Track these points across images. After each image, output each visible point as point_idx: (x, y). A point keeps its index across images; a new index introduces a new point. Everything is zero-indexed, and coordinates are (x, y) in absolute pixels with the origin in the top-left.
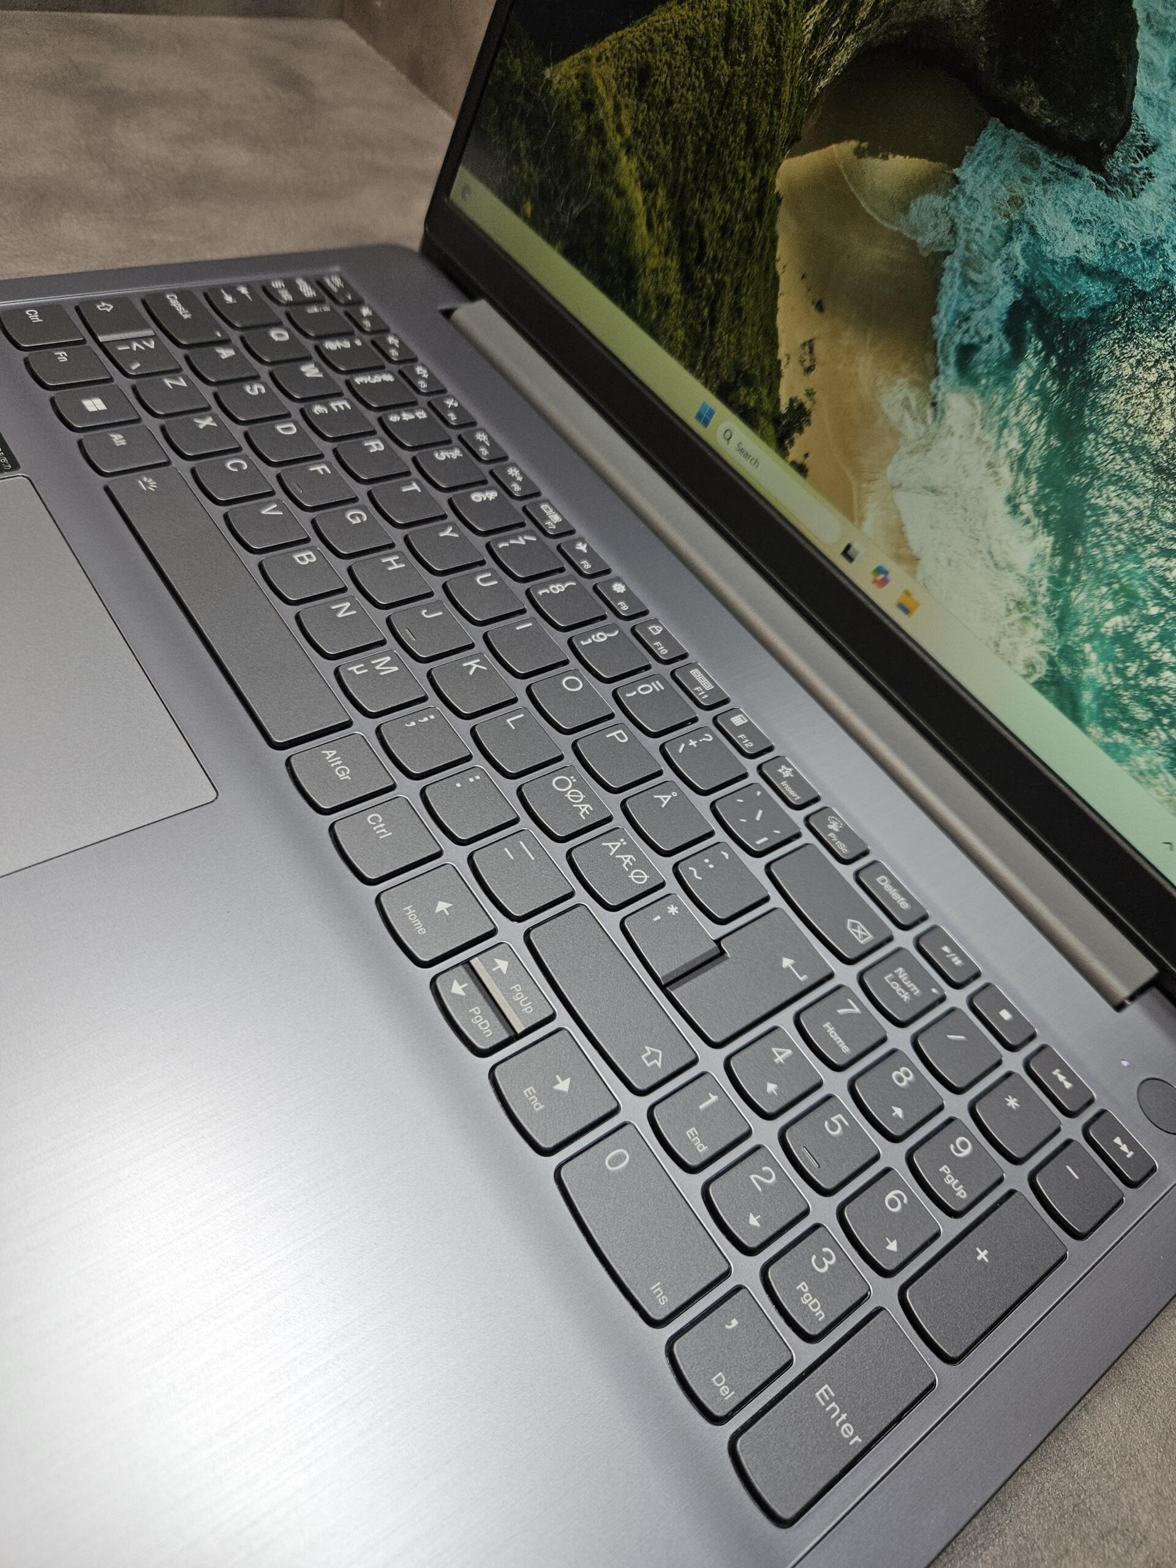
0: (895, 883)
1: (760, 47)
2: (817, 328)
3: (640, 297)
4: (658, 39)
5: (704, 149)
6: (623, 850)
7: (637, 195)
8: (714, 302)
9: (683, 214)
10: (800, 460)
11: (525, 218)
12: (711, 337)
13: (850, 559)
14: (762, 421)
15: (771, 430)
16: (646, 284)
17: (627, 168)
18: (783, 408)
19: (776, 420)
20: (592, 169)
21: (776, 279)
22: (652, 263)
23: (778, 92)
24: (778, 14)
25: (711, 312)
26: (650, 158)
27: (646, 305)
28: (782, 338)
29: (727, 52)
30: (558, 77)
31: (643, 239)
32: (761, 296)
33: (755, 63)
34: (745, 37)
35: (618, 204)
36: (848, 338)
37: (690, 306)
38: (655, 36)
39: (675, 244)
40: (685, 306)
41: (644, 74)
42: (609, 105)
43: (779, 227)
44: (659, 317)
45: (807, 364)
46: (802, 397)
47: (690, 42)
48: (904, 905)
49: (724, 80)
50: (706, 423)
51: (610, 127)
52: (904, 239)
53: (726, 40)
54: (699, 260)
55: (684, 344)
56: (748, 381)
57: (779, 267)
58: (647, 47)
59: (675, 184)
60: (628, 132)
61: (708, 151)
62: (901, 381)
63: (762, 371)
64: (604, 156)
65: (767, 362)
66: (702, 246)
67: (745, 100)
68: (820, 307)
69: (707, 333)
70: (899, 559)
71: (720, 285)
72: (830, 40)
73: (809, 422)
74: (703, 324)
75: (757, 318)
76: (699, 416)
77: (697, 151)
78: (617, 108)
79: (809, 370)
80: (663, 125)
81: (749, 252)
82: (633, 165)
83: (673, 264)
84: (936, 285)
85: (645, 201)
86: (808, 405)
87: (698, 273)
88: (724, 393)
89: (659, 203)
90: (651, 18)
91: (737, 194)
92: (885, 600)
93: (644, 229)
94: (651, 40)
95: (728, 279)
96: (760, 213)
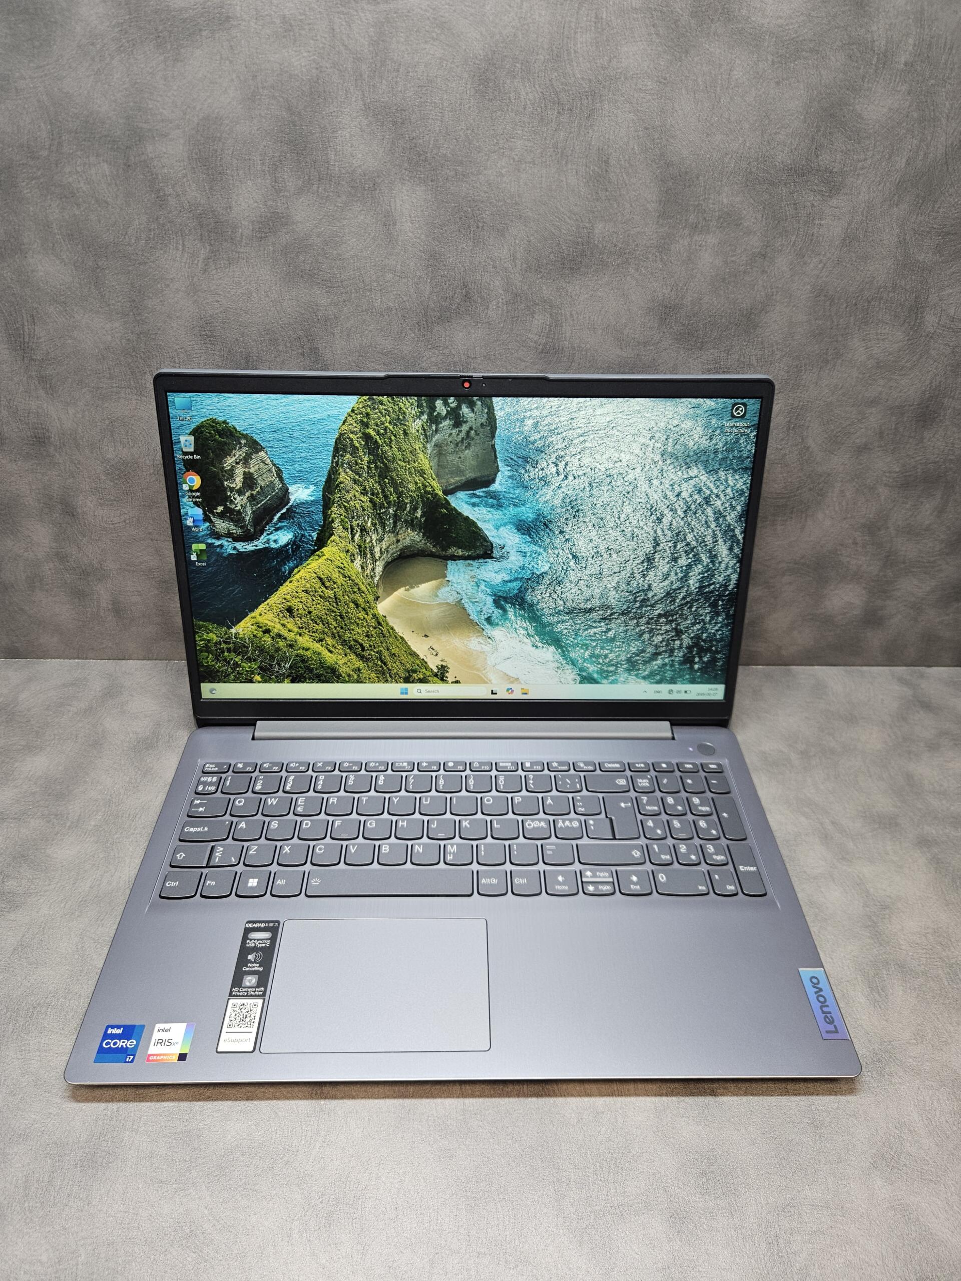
0: (609, 763)
1: (340, 580)
2: (431, 642)
3: (343, 675)
4: (288, 597)
5: (339, 618)
6: (564, 823)
7: (317, 646)
8: (381, 658)
9: (345, 641)
10: (454, 680)
11: (259, 682)
12: (388, 668)
13: (496, 694)
14: (429, 678)
15: (435, 679)
16: (343, 670)
17: (305, 641)
18: (436, 670)
19: (436, 675)
20: (285, 649)
21: (402, 638)
22: (341, 662)
23: (359, 589)
24: (341, 568)
25: (382, 661)
26: (314, 632)
27: (349, 675)
28: (418, 652)
29: (326, 588)
30: (241, 630)
31: (330, 658)
32: (400, 646)
33: (342, 585)
34: (330, 579)
35: (308, 653)
36: (444, 638)
37: (370, 664)
38: (286, 596)
39: (348, 651)
40: (368, 667)
41: (290, 610)
42: (278, 626)
43: (391, 624)
44: (358, 676)
45: (435, 654)
46: (440, 663)
47: (306, 592)
48: (618, 766)
49: (333, 595)
50: (406, 693)
51: (284, 632)
52: (443, 604)
53: (323, 584)
54: (363, 649)
55: (377, 677)
56: (415, 671)
57: (400, 634)
58: (284, 601)
59: (333, 634)
60: (296, 630)
61: (341, 618)
62: (473, 639)
63: (418, 665)
64: (288, 642)
65: (418, 662)
66: (361, 645)
67: (346, 597)
68: (426, 636)
69: (385, 668)
70: (512, 682)
71: (379, 652)
72: (370, 567)
73: (449, 668)
74: (381, 667)
75: (403, 653)
76: (402, 693)
77: (336, 620)
78: (283, 625)
79: (437, 655)
80: (312, 620)
81: (384, 637)
82: (307, 637)
83: (353, 657)
84: (464, 609)
85: (322, 646)
86: (444, 664)
87: (366, 654)
88: (407, 680)
89: (329, 643)
90: (278, 592)
91: (365, 624)
92: (517, 695)
93: (329, 654)
94: (285, 599)
95: (382, 649)
96: (379, 624)
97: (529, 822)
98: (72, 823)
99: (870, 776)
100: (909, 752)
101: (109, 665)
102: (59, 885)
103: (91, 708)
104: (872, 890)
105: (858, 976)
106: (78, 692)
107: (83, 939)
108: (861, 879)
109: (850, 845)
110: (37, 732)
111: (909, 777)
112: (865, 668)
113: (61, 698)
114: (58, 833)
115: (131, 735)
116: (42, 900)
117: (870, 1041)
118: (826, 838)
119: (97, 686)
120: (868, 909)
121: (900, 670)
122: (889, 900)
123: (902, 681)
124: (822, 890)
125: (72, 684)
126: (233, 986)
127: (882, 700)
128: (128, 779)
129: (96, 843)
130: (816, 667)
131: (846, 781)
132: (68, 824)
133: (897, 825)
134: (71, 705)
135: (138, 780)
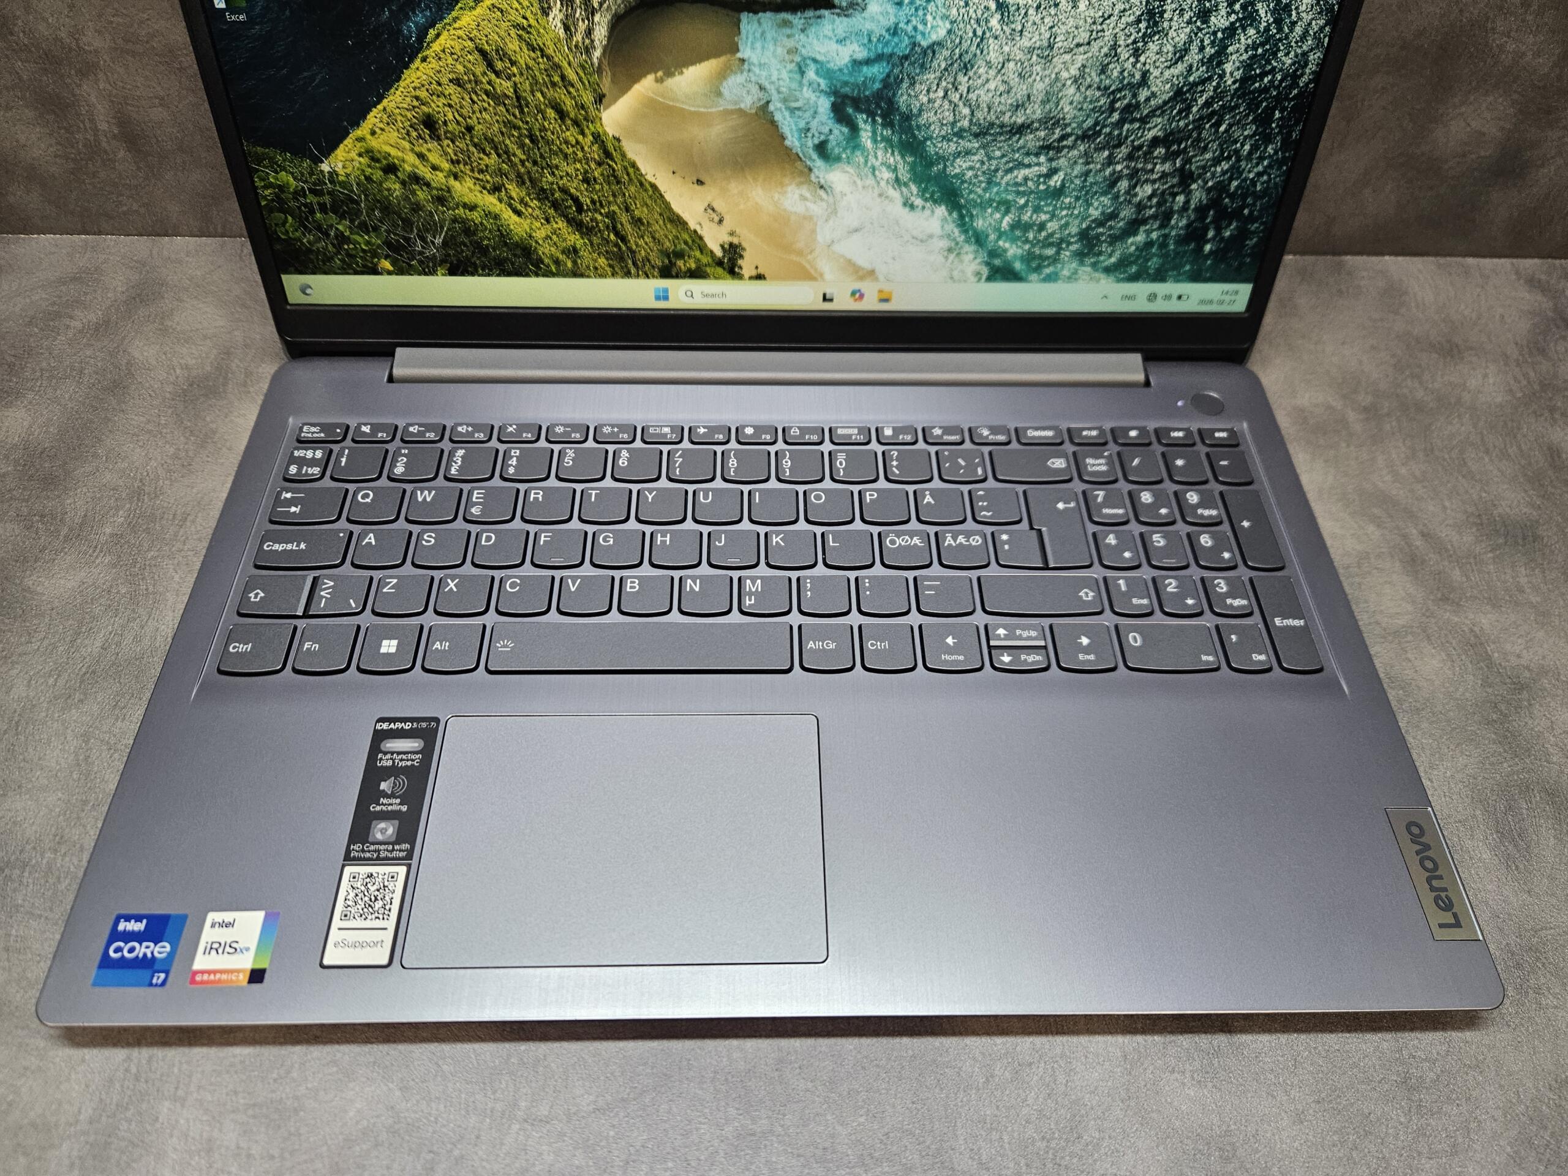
0: (1037, 429)
1: (524, 57)
2: (710, 194)
3: (546, 261)
4: (423, 94)
5: (527, 141)
7: (490, 201)
8: (614, 227)
9: (543, 190)
10: (754, 273)
11: (389, 273)
12: (630, 249)
13: (831, 300)
14: (708, 270)
15: (720, 270)
16: (546, 250)
17: (465, 190)
18: (719, 253)
19: (720, 263)
20: (430, 207)
21: (654, 187)
22: (540, 234)
23: (563, 77)
24: (523, 29)
25: (617, 234)
26: (481, 171)
27: (557, 262)
28: (686, 216)
29: (497, 74)
30: (340, 165)
31: (518, 226)
32: (649, 202)
33: (528, 67)
34: (503, 55)
35: (476, 216)
36: (734, 187)
37: (595, 240)
38: (418, 93)
39: (552, 211)
40: (592, 244)
41: (429, 123)
42: (411, 158)
43: (630, 155)
44: (575, 263)
45: (717, 219)
46: (727, 239)
47: (457, 82)
48: (1050, 433)
49: (510, 92)
50: (666, 298)
51: (424, 172)
52: (732, 112)
53: (490, 65)
54: (580, 208)
55: (610, 266)
56: (680, 255)
57: (650, 178)
58: (416, 103)
59: (519, 175)
60: (446, 166)
61: (532, 141)
62: (789, 189)
63: (686, 243)
64: (435, 192)
65: (686, 236)
66: (576, 200)
67: (539, 95)
68: (700, 182)
69: (624, 248)
70: (861, 278)
71: (611, 215)
72: (582, 26)
73: (744, 249)
74: (616, 245)
75: (657, 216)
76: (658, 298)
77: (522, 146)
78: (421, 156)
79: (721, 221)
80: (475, 145)
81: (618, 182)
82: (469, 183)
83: (561, 224)
84: (773, 123)
85: (500, 201)
86: (735, 241)
87: (586, 218)
88: (667, 272)
89: (514, 195)
90: (402, 84)
91: (580, 154)
92: (870, 304)
93: (515, 218)
94: (417, 98)
95: (614, 208)
96: (608, 154)
97: (892, 537)
98: (71, 529)
99: (1487, 452)
100: (1552, 410)
101: (139, 245)
102: (46, 642)
103: (109, 321)
104: (1496, 655)
105: (1478, 812)
106: (86, 294)
107: (87, 742)
108: (1476, 636)
109: (1456, 575)
110: (11, 366)
111: (1553, 453)
112: (1470, 260)
113: (54, 303)
114: (44, 548)
115: (178, 371)
116: (15, 671)
117: (1501, 930)
118: (1413, 563)
119: (118, 282)
120: (1490, 690)
121: (1530, 264)
122: (1527, 674)
123: (1532, 282)
124: (1409, 656)
125: (74, 279)
126: (352, 840)
127: (1502, 317)
128: (172, 450)
129: (114, 566)
130: (1387, 258)
131: (1444, 460)
132: (64, 531)
133: (1536, 538)
134: (71, 317)
135: (191, 454)
